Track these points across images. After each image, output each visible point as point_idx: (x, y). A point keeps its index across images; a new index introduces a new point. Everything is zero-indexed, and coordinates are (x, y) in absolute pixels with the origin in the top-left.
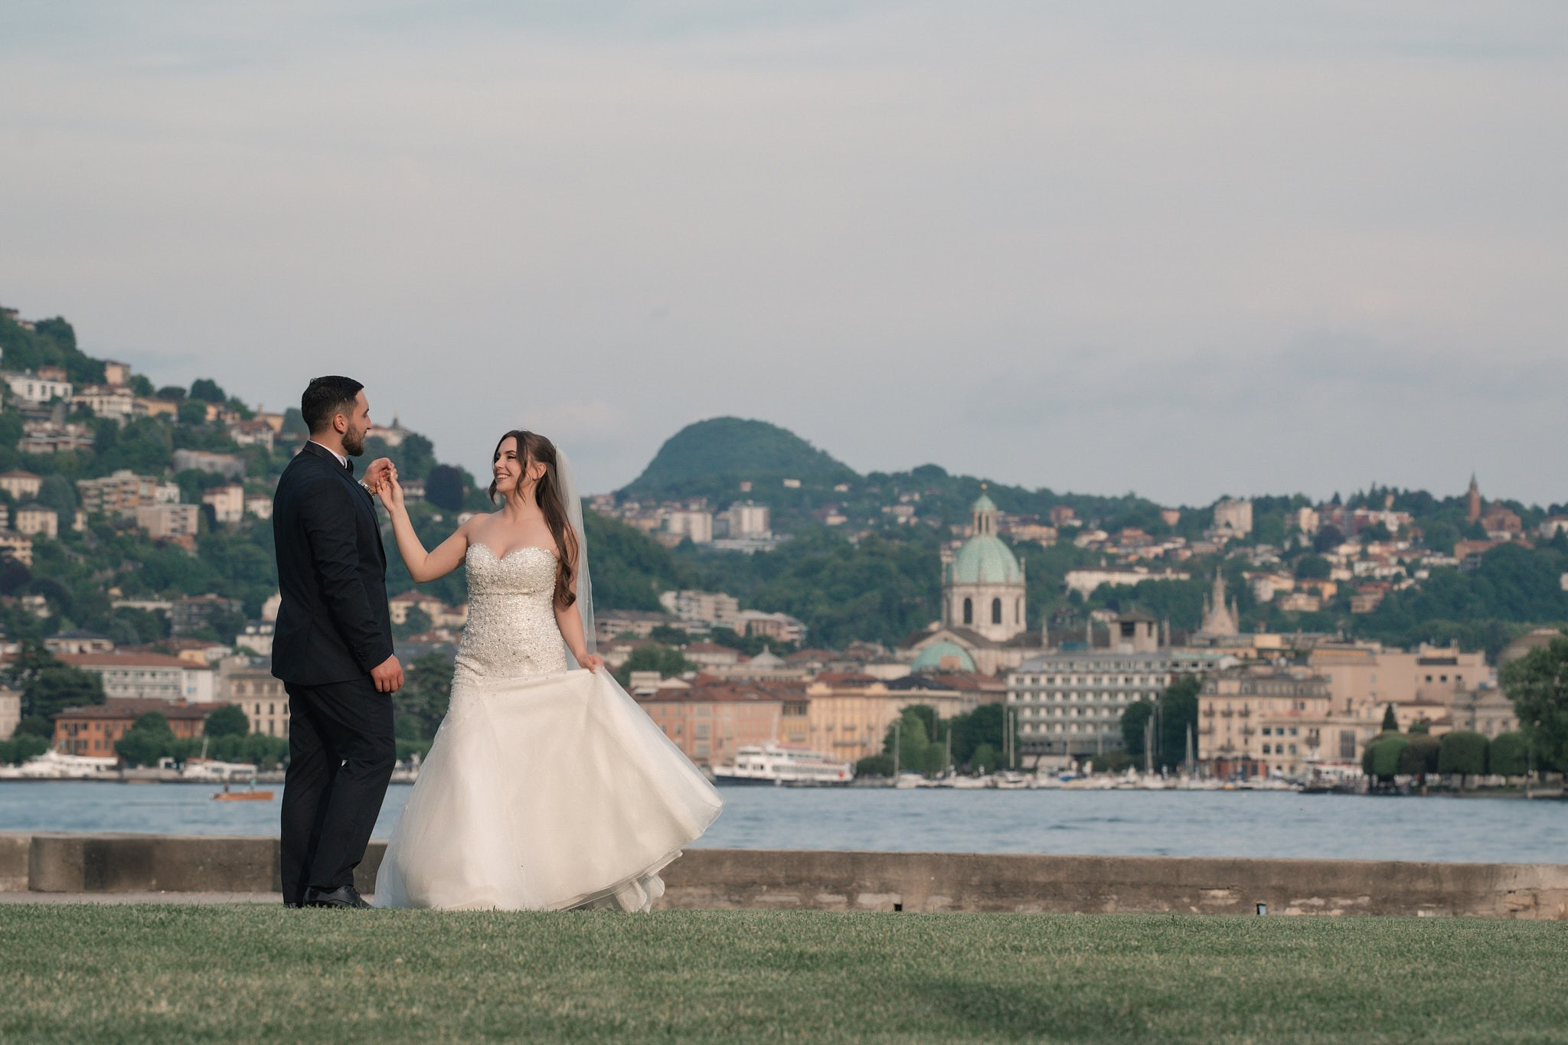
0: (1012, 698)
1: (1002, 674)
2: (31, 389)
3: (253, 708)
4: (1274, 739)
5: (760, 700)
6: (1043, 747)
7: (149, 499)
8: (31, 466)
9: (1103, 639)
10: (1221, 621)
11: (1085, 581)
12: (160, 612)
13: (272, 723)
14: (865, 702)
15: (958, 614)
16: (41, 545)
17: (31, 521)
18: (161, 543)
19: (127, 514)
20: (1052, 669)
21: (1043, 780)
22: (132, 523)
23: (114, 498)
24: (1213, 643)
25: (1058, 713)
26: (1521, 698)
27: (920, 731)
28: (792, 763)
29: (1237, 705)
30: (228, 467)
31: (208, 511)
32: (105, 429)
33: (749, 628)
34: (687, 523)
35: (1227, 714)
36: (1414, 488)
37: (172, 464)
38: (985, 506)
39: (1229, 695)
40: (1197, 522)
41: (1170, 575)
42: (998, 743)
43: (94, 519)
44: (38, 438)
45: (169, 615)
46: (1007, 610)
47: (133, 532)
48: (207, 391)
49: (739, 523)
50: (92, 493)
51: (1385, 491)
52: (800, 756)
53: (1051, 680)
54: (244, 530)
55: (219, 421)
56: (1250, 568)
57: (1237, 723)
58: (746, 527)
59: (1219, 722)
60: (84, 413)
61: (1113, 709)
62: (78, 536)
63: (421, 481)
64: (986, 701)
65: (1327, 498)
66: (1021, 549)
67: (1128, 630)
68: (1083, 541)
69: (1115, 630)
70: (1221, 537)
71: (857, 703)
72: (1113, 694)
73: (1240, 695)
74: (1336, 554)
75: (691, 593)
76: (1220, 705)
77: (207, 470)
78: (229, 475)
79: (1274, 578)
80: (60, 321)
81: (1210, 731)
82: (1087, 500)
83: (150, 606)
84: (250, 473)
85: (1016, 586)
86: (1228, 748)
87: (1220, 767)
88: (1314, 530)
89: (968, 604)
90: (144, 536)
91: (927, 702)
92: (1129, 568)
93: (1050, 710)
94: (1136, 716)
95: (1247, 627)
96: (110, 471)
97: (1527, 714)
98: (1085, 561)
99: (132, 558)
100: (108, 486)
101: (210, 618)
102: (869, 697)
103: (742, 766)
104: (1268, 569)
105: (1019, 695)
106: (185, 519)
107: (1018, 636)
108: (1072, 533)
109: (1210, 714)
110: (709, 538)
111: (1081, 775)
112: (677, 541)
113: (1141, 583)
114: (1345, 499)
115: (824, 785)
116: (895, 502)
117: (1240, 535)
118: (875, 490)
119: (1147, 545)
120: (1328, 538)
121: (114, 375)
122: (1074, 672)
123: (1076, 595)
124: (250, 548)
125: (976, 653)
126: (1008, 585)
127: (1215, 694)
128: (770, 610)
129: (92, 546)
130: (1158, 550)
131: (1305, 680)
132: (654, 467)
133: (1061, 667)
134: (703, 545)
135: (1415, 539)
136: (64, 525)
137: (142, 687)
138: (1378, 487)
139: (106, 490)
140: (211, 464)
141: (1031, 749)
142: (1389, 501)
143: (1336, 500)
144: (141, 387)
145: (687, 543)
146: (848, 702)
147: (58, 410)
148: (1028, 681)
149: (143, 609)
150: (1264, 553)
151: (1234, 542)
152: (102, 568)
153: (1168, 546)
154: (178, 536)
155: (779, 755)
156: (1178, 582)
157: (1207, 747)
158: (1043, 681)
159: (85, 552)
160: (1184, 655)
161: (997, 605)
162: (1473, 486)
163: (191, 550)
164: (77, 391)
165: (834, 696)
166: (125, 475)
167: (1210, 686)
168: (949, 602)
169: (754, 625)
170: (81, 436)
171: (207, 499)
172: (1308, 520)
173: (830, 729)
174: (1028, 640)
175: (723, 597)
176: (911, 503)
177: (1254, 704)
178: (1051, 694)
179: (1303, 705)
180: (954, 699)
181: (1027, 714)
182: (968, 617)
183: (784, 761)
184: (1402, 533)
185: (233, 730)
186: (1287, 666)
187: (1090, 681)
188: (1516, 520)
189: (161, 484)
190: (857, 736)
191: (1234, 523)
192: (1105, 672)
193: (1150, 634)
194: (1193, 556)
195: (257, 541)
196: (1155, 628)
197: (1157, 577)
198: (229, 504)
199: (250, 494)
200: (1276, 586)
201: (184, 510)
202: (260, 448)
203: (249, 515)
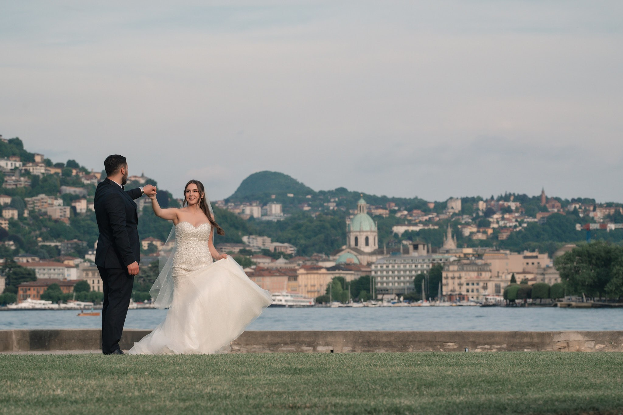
0: (373, 273)
1: (369, 264)
2: (7, 165)
3: (92, 282)
4: (470, 287)
5: (280, 276)
6: (385, 291)
7: (52, 205)
8: (7, 193)
9: (406, 251)
10: (450, 244)
11: (400, 230)
12: (56, 247)
13: (98, 287)
14: (319, 276)
15: (353, 243)
16: (11, 222)
17: (8, 214)
18: (56, 221)
19: (43, 210)
20: (388, 262)
21: (385, 304)
22: (45, 214)
23: (38, 204)
24: (448, 252)
25: (390, 279)
26: (562, 270)
27: (339, 286)
28: (292, 299)
29: (457, 275)
30: (81, 192)
31: (74, 209)
32: (35, 178)
33: (275, 249)
34: (252, 211)
35: (453, 278)
36: (521, 193)
37: (60, 192)
38: (362, 202)
39: (454, 271)
40: (441, 207)
41: (431, 227)
42: (368, 290)
43: (31, 212)
44: (10, 182)
45: (60, 247)
46: (371, 241)
47: (46, 217)
48: (72, 164)
49: (271, 210)
50: (30, 203)
51: (510, 194)
52: (295, 296)
53: (387, 267)
54: (87, 216)
55: (77, 175)
56: (461, 224)
57: (457, 281)
58: (273, 212)
59: (450, 281)
60: (27, 173)
61: (411, 277)
62: (26, 219)
64: (364, 274)
65: (489, 197)
66: (375, 218)
67: (416, 247)
68: (399, 215)
69: (411, 248)
70: (449, 212)
71: (316, 276)
72: (411, 271)
73: (458, 271)
74: (492, 218)
75: (253, 237)
76: (450, 275)
77: (73, 193)
78: (81, 195)
79: (469, 227)
80: (17, 139)
81: (447, 284)
82: (400, 200)
83: (53, 244)
84: (89, 194)
85: (374, 232)
86: (453, 291)
87: (450, 297)
88: (484, 209)
89: (356, 239)
90: (50, 218)
91: (342, 275)
92: (416, 225)
93: (387, 277)
94: (419, 279)
95: (460, 246)
96: (37, 194)
97: (564, 276)
98: (399, 222)
99: (46, 227)
100: (36, 200)
101: (75, 248)
102: (320, 274)
104: (467, 224)
105: (376, 272)
106: (65, 212)
107: (375, 250)
108: (394, 212)
109: (447, 278)
110: (260, 216)
111: (399, 301)
112: (248, 217)
113: (420, 230)
114: (495, 198)
115: (304, 306)
116: (329, 201)
117: (457, 211)
118: (321, 197)
119: (422, 216)
120: (489, 212)
121: (38, 159)
122: (396, 263)
123: (396, 235)
124: (89, 222)
125: (360, 257)
126: (371, 231)
127: (448, 271)
128: (283, 242)
129: (31, 222)
130: (427, 218)
131: (481, 265)
132: (239, 190)
133: (391, 261)
134: (258, 219)
135: (522, 212)
136: (20, 215)
137: (50, 274)
138: (508, 193)
139: (36, 201)
140: (75, 191)
141: (381, 292)
142: (512, 198)
143: (492, 198)
144: (48, 163)
145: (252, 218)
146: (312, 276)
147: (17, 172)
148: (379, 267)
149: (50, 245)
150: (466, 218)
151: (455, 214)
152: (35, 231)
153: (430, 216)
154: (63, 218)
155: (287, 296)
156: (434, 229)
157: (446, 290)
158: (385, 267)
159: (28, 224)
160: (437, 256)
161: (367, 239)
162: (543, 192)
163: (68, 223)
164: (24, 165)
165: (307, 274)
166: (42, 196)
167: (446, 268)
168: (349, 238)
169: (277, 248)
170: (26, 182)
171: (73, 204)
172: (482, 205)
173: (306, 286)
174: (379, 252)
175: (266, 238)
176: (335, 202)
177: (463, 274)
178: (388, 272)
179: (481, 274)
180: (352, 274)
181: (379, 279)
182: (356, 244)
183: (289, 298)
184: (517, 210)
185: (84, 290)
186: (475, 260)
187: (402, 267)
188: (558, 204)
189: (56, 199)
190: (316, 289)
191: (454, 207)
192: (408, 263)
193: (424, 249)
194: (440, 220)
195: (92, 220)
196: (426, 247)
197: (426, 228)
198: (82, 206)
199: (89, 202)
200: (470, 230)
201: (65, 208)
202: (92, 185)
203: (89, 210)
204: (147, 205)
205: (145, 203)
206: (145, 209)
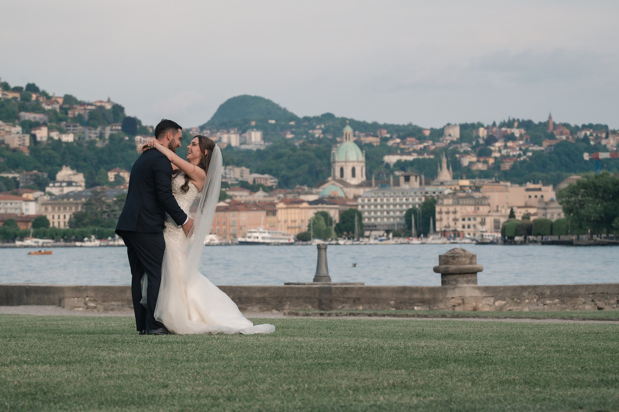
0: (360, 207)
1: (356, 198)
3: (51, 217)
4: (466, 223)
5: (257, 210)
6: (373, 227)
7: (9, 132)
9: (397, 183)
10: (445, 175)
11: (391, 159)
12: (14, 178)
13: (59, 223)
14: (300, 210)
15: (338, 174)
18: (15, 150)
19: (1, 138)
20: (376, 195)
21: (372, 241)
22: (3, 142)
24: (442, 184)
25: (379, 214)
26: (565, 204)
27: (322, 222)
28: (270, 236)
29: (452, 209)
30: (41, 119)
31: (34, 137)
33: (254, 181)
34: (229, 139)
35: (448, 213)
36: (526, 119)
37: (18, 118)
38: (348, 130)
39: (448, 205)
40: (437, 134)
41: (426, 156)
45: (18, 179)
46: (358, 172)
47: (3, 146)
48: (32, 88)
49: (250, 138)
51: (514, 120)
52: (273, 233)
53: (376, 200)
54: (48, 144)
55: (37, 100)
56: (459, 153)
57: (452, 216)
58: (253, 140)
59: (444, 216)
61: (401, 212)
63: (120, 123)
64: (349, 209)
65: (491, 123)
66: (364, 147)
67: (407, 179)
68: (390, 143)
69: (402, 179)
70: (447, 140)
71: (297, 211)
72: (401, 205)
73: (452, 205)
74: (494, 146)
75: (230, 167)
76: (444, 209)
77: (33, 120)
78: (42, 122)
79: (469, 156)
81: (441, 220)
82: (392, 126)
83: (11, 176)
84: (50, 121)
85: (361, 162)
86: (447, 227)
87: (444, 233)
88: (485, 137)
89: (342, 170)
90: (8, 147)
91: (325, 210)
92: (409, 154)
93: (375, 212)
94: (410, 213)
95: (456, 177)
97: (567, 211)
98: (391, 151)
99: (3, 156)
101: (34, 180)
102: (302, 208)
103: (250, 237)
104: (466, 153)
105: (363, 207)
106: (24, 140)
107: (363, 182)
108: (386, 140)
109: (441, 213)
110: (238, 144)
111: (388, 239)
112: (225, 146)
113: (414, 160)
114: (498, 124)
115: (283, 244)
116: (314, 128)
117: (455, 139)
118: (306, 123)
119: (417, 144)
120: (490, 140)
122: (385, 197)
123: (388, 165)
124: (50, 151)
125: (345, 190)
126: (358, 162)
127: (442, 204)
128: (263, 173)
130: (421, 146)
131: (479, 198)
132: (215, 116)
133: (380, 195)
134: (236, 147)
135: (527, 140)
137: (6, 209)
138: (511, 119)
140: (35, 118)
141: (368, 228)
142: (516, 124)
143: (494, 124)
144: (5, 87)
145: (229, 147)
146: (293, 211)
148: (366, 201)
149: (8, 177)
150: (465, 147)
151: (452, 142)
153: (426, 144)
154: (22, 147)
155: (265, 232)
156: (429, 159)
157: (439, 226)
158: (372, 200)
160: (430, 189)
161: (353, 170)
162: (550, 117)
163: (27, 153)
165: (287, 208)
167: (440, 201)
168: (334, 169)
169: (256, 180)
171: (33, 132)
172: (482, 132)
173: (286, 221)
174: (366, 184)
175: (244, 168)
176: (321, 128)
177: (458, 208)
178: (376, 206)
179: (478, 209)
180: (336, 208)
181: (366, 214)
182: (342, 175)
183: (266, 235)
184: (521, 137)
185: (43, 226)
186: (472, 193)
187: (391, 200)
188: (568, 131)
189: (14, 126)
190: (297, 224)
191: (452, 134)
192: (398, 196)
193: (416, 181)
194: (436, 148)
195: (54, 149)
196: (418, 178)
197: (421, 157)
198: (42, 134)
199: (50, 130)
200: (470, 160)
201: (24, 137)
202: (54, 111)
203: (50, 138)
204: (114, 132)
205: (111, 130)
206: (112, 137)
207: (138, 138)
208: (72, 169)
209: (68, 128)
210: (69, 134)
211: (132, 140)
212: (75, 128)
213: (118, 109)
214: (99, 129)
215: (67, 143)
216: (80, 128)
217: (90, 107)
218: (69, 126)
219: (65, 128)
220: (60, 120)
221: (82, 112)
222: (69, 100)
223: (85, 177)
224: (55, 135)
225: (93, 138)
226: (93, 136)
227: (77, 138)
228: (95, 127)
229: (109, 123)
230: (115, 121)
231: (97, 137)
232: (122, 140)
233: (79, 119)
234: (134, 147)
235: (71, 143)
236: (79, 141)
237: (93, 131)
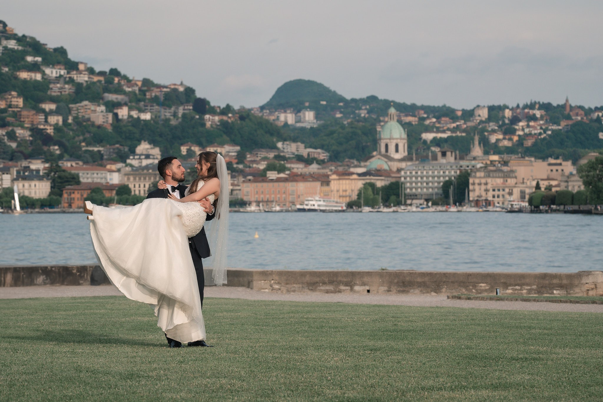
0: (403, 179)
1: (399, 170)
2: (52, 73)
3: (133, 186)
4: (496, 193)
5: (313, 181)
6: (414, 196)
7: (94, 111)
8: (53, 100)
9: (435, 158)
10: (477, 151)
11: (428, 136)
12: (99, 151)
13: (140, 191)
14: (350, 181)
15: (383, 150)
16: (57, 128)
17: (53, 119)
18: (99, 127)
19: (87, 116)
20: (417, 169)
21: (414, 209)
22: (89, 120)
23: (82, 111)
24: (474, 159)
25: (419, 184)
26: (585, 178)
27: (370, 191)
28: (325, 204)
29: (483, 181)
30: (122, 99)
31: (116, 115)
32: (79, 86)
33: (308, 155)
34: (286, 117)
35: (480, 184)
36: (546, 102)
37: (102, 99)
38: (392, 110)
39: (480, 177)
40: (468, 114)
41: (459, 134)
42: (398, 195)
43: (75, 118)
44: (55, 90)
45: (102, 152)
46: (401, 148)
47: (89, 123)
48: (114, 72)
49: (305, 117)
50: (75, 109)
51: (535, 103)
52: (327, 201)
53: (416, 173)
54: (129, 122)
55: (119, 82)
56: (487, 131)
57: (483, 187)
58: (307, 119)
59: (477, 187)
60: (71, 81)
61: (439, 183)
62: (70, 124)
63: (191, 104)
64: (394, 180)
65: (515, 105)
66: (405, 126)
67: (444, 154)
68: (427, 122)
69: (439, 154)
70: (477, 120)
71: (347, 181)
72: (439, 177)
73: (484, 177)
74: (518, 125)
75: (288, 143)
76: (477, 181)
77: (115, 100)
78: (123, 102)
79: (496, 134)
80: (62, 48)
81: (474, 190)
82: (429, 107)
83: (96, 149)
84: (130, 101)
85: (404, 139)
86: (480, 196)
87: (477, 203)
88: (510, 117)
89: (387, 146)
90: (93, 124)
91: (372, 181)
92: (444, 132)
93: (416, 183)
94: (447, 185)
95: (486, 153)
96: (81, 101)
97: (587, 184)
98: (428, 129)
99: (89, 132)
100: (80, 106)
101: (117, 153)
102: (352, 180)
103: (307, 205)
104: (494, 131)
105: (405, 178)
106: (107, 118)
107: (404, 157)
108: (423, 119)
109: (474, 184)
110: (294, 122)
111: (428, 207)
112: (282, 124)
113: (448, 137)
114: (521, 106)
115: (336, 211)
116: (360, 109)
117: (484, 119)
118: (353, 105)
119: (451, 123)
120: (515, 120)
121: (81, 67)
122: (425, 170)
123: (425, 142)
124: (130, 128)
125: (390, 163)
126: (401, 139)
127: (475, 177)
128: (316, 148)
129: (75, 128)
130: (454, 125)
131: (507, 172)
132: (274, 97)
133: (420, 168)
134: (292, 125)
135: (546, 120)
136: (65, 121)
137: (93, 178)
138: (533, 101)
139: (79, 108)
140: (117, 99)
141: (410, 197)
142: (537, 106)
143: (518, 106)
144: (91, 71)
145: (286, 124)
146: (344, 181)
147: (62, 80)
148: (408, 173)
149: (93, 150)
150: (492, 126)
151: (481, 122)
152: (78, 136)
153: (458, 123)
154: (105, 124)
155: (320, 201)
156: (462, 136)
157: (472, 196)
158: (414, 173)
159: (72, 130)
160: (464, 163)
161: (397, 146)
162: (567, 101)
163: (110, 129)
164: (68, 73)
165: (339, 179)
166: (86, 103)
167: (473, 174)
168: (380, 145)
169: (310, 154)
170: (70, 89)
171: (115, 111)
172: (508, 113)
173: (338, 191)
174: (408, 158)
175: (299, 144)
176: (366, 109)
177: (489, 180)
178: (416, 178)
179: (507, 181)
180: (382, 180)
181: (408, 185)
182: (387, 150)
183: (322, 203)
184: (542, 118)
185: (126, 194)
186: (501, 167)
187: (430, 173)
188: (581, 112)
189: (99, 106)
190: (347, 194)
191: (481, 115)
192: (436, 170)
193: (452, 156)
194: (467, 127)
195: (133, 126)
196: (453, 154)
197: (454, 135)
198: (123, 113)
199: (130, 109)
200: (497, 137)
201: (107, 115)
202: (134, 93)
203: (130, 116)
204: (186, 111)
205: (184, 109)
206: (184, 115)
207: (207, 117)
208: (150, 143)
209: (146, 108)
210: (146, 113)
211: (202, 119)
212: (152, 108)
213: (190, 91)
214: (173, 109)
215: (145, 121)
216: (156, 107)
217: (165, 90)
218: (147, 106)
219: (144, 108)
220: (139, 100)
221: (158, 94)
222: (147, 83)
223: (161, 151)
224: (134, 114)
225: (167, 117)
226: (168, 115)
227: (153, 117)
228: (170, 107)
229: (182, 104)
230: (187, 102)
231: (171, 116)
232: (193, 118)
233: (155, 100)
234: (204, 125)
235: (148, 120)
236: (156, 119)
237: (168, 111)
